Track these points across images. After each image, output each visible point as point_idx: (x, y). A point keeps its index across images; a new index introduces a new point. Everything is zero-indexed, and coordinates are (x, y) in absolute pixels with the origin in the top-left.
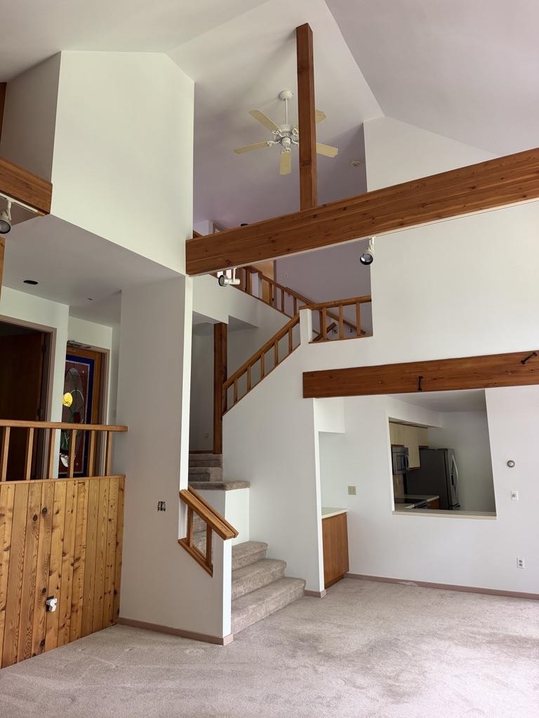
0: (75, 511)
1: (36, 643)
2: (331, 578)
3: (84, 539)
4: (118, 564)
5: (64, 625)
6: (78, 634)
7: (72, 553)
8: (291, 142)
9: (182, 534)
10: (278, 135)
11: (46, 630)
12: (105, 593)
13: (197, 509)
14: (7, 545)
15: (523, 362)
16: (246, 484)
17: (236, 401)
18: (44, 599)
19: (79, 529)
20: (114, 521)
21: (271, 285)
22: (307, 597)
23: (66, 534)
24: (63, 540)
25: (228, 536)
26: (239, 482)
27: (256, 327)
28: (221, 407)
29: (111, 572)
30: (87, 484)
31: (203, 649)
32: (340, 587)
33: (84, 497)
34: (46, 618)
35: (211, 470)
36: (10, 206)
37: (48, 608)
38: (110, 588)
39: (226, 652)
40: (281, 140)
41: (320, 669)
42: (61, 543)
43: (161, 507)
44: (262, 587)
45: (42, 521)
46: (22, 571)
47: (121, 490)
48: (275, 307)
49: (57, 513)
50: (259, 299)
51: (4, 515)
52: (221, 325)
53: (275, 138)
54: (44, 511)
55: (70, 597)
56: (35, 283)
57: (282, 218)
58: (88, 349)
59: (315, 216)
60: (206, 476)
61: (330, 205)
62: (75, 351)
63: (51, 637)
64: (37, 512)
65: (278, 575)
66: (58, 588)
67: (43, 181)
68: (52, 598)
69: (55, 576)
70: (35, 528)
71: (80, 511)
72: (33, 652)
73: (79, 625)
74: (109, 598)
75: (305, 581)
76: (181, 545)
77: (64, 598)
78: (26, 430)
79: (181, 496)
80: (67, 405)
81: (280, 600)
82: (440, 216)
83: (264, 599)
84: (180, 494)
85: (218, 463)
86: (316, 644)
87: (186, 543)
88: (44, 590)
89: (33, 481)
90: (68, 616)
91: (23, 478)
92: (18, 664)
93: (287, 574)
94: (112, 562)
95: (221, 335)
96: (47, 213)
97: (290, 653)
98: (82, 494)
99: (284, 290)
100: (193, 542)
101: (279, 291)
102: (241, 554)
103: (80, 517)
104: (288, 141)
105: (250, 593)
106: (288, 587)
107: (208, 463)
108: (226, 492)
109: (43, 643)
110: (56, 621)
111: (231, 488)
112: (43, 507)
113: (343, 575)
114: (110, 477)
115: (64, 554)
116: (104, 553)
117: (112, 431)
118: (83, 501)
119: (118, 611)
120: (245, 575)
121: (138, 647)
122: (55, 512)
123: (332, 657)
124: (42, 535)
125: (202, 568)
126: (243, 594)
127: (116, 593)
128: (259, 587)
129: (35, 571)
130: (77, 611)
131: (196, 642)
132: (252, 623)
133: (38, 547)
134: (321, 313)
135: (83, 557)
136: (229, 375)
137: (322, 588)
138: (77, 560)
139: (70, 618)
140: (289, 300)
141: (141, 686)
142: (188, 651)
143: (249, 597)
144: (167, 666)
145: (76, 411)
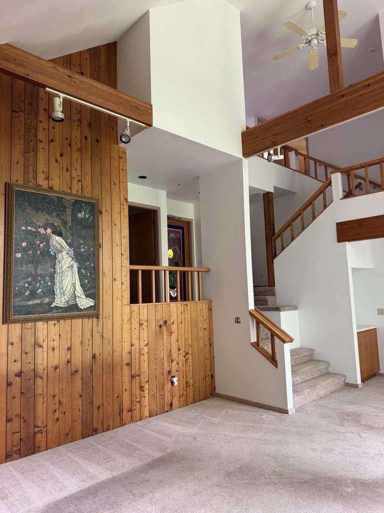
0: (183, 323)
1: (168, 404)
2: (366, 375)
3: (190, 341)
4: (212, 358)
5: (183, 395)
6: (192, 401)
7: (184, 349)
8: (318, 42)
9: (254, 339)
10: (307, 39)
11: (172, 397)
12: (206, 376)
13: (262, 322)
14: (146, 343)
16: (295, 308)
17: (283, 249)
18: (170, 377)
19: (187, 334)
20: (207, 329)
21: (305, 159)
22: (347, 387)
23: (179, 337)
24: (178, 341)
25: (287, 341)
26: (290, 306)
27: (295, 193)
28: (272, 254)
29: (208, 363)
30: (189, 305)
31: (274, 416)
32: (373, 382)
33: (188, 314)
34: (172, 389)
35: (268, 298)
36: (128, 124)
37: (172, 383)
38: (208, 373)
39: (291, 419)
40: (309, 42)
41: (364, 435)
42: (177, 343)
43: (237, 321)
44: (313, 379)
45: (164, 328)
46: (156, 359)
47: (210, 309)
48: (309, 176)
49: (173, 323)
50: (296, 171)
51: (143, 324)
52: (268, 193)
53: (304, 42)
54: (165, 322)
55: (185, 377)
56: (145, 177)
57: (316, 102)
58: (179, 220)
59: (343, 96)
60: (265, 302)
61: (355, 85)
62: (172, 222)
63: (176, 401)
64: (161, 323)
65: (325, 371)
66: (177, 371)
67: (146, 103)
68: (174, 377)
69: (175, 363)
70: (161, 333)
71: (187, 323)
72: (166, 409)
73: (191, 395)
74: (209, 379)
75: (345, 376)
76: (254, 346)
77: (181, 377)
78: (150, 271)
79: (251, 314)
80: (170, 257)
81: (328, 388)
83: (315, 387)
84: (250, 312)
85: (273, 293)
86: (358, 418)
87: (256, 345)
88: (169, 372)
89: (157, 303)
90: (185, 389)
91: (151, 301)
92: (158, 416)
93: (330, 370)
94: (208, 356)
95: (269, 201)
96: (151, 126)
97: (339, 423)
98: (187, 312)
99: (316, 161)
100: (261, 345)
101: (312, 163)
102: (295, 355)
103: (186, 327)
104: (315, 41)
105: (304, 382)
106: (333, 379)
107: (266, 294)
108: (281, 312)
109: (171, 405)
110: (178, 392)
111: (284, 310)
112: (164, 320)
113: (375, 374)
114: (202, 301)
115: (179, 350)
116: (203, 349)
117: (201, 271)
118: (187, 316)
119: (215, 389)
120: (299, 370)
121: (231, 411)
122: (171, 323)
123: (372, 428)
124: (165, 337)
125: (269, 362)
126: (299, 382)
127: (212, 376)
128: (311, 378)
129: (163, 359)
130: (190, 386)
131: (269, 411)
132: (308, 402)
133: (163, 345)
134: (349, 176)
135: (190, 352)
136: (277, 230)
137: (359, 381)
138: (187, 354)
139: (186, 390)
140: (321, 170)
141: (236, 434)
142: (264, 417)
143: (304, 384)
144: (252, 425)
145: (176, 261)
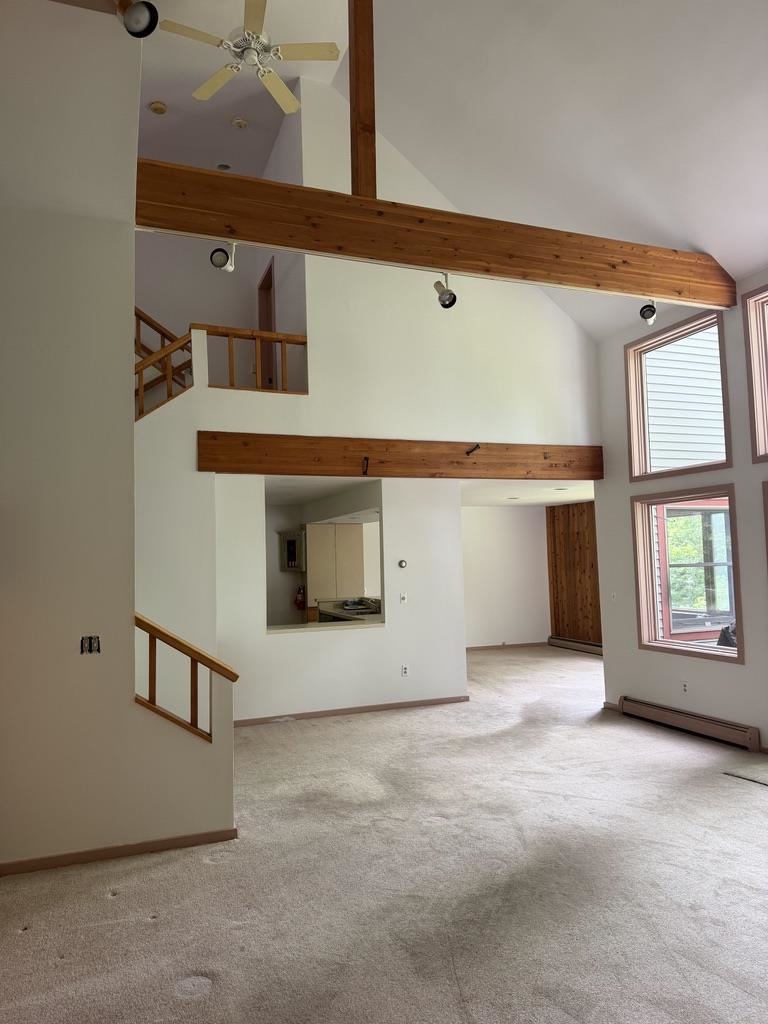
15: (468, 453)
59: (381, 214)
82: (525, 276)
87: (148, 701)
